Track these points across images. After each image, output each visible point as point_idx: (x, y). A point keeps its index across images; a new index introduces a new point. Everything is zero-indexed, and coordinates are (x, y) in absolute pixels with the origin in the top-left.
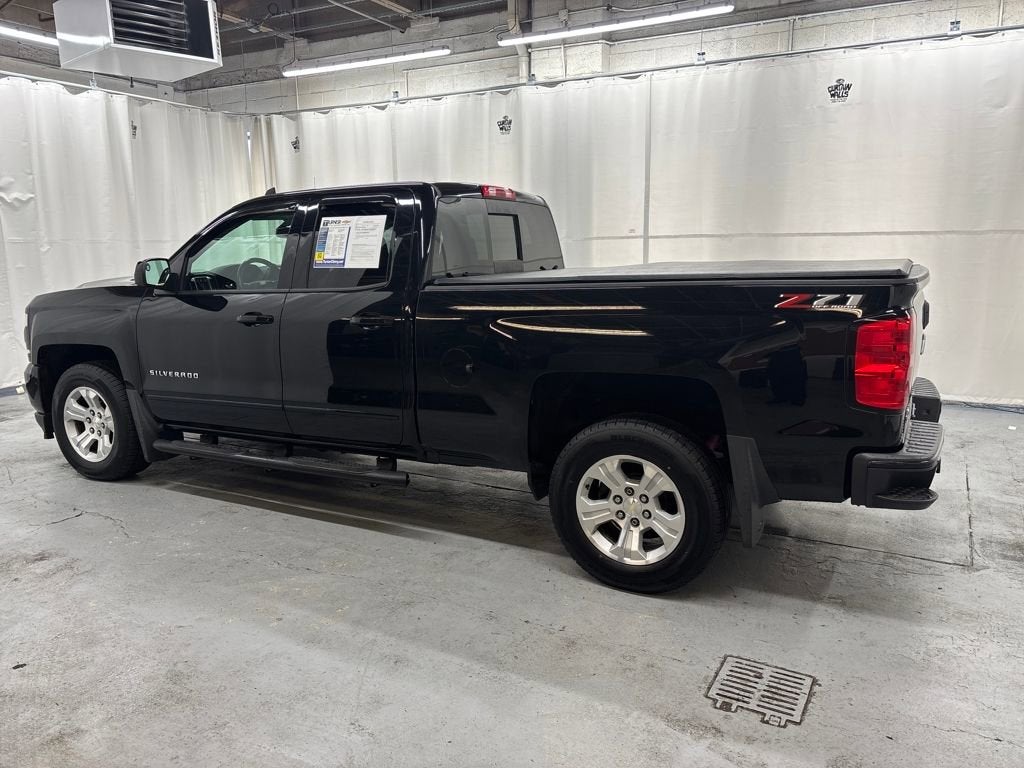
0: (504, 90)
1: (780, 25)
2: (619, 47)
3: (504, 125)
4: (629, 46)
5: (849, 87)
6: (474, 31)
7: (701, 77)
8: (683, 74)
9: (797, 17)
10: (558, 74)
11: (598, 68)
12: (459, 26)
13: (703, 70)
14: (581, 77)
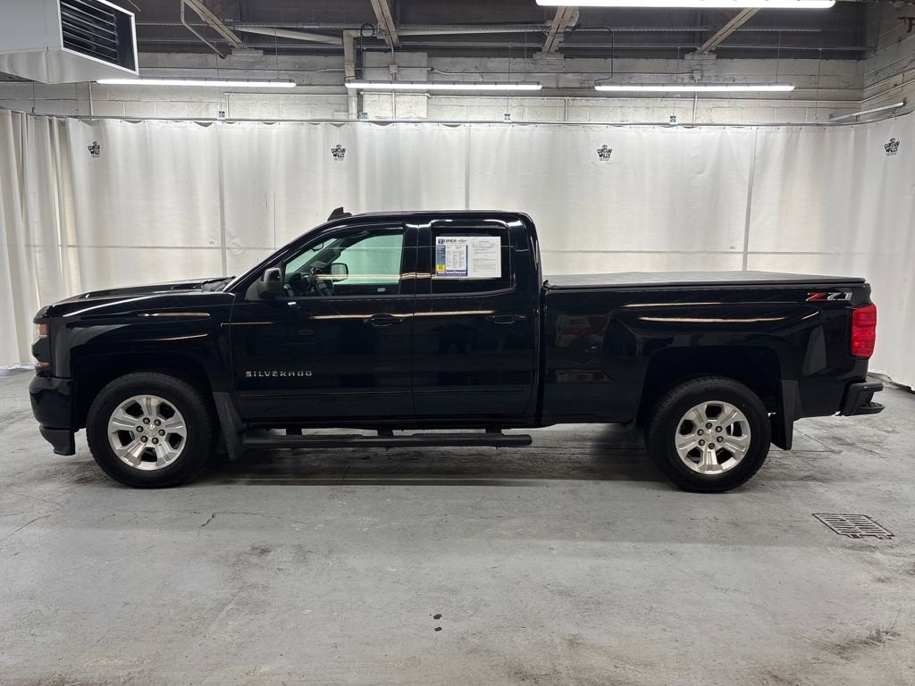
0: (338, 124)
1: (559, 101)
2: (435, 100)
3: (338, 152)
4: (444, 100)
5: (610, 151)
6: (301, 68)
7: (509, 132)
8: (495, 128)
9: (570, 98)
10: (387, 114)
11: (423, 115)
12: (286, 62)
13: (510, 127)
14: (410, 120)
